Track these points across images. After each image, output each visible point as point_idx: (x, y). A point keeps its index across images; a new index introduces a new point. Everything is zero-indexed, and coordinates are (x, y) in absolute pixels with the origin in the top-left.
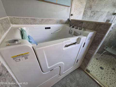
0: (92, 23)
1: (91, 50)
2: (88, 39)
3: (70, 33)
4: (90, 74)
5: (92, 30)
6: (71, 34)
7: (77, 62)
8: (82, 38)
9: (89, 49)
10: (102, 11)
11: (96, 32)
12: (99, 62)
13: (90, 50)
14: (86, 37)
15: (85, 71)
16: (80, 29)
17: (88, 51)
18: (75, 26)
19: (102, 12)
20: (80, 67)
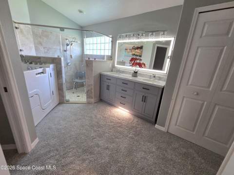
7: (53, 94)
12: (75, 94)
14: (49, 68)
15: (66, 102)
18: (33, 62)
19: (55, 49)
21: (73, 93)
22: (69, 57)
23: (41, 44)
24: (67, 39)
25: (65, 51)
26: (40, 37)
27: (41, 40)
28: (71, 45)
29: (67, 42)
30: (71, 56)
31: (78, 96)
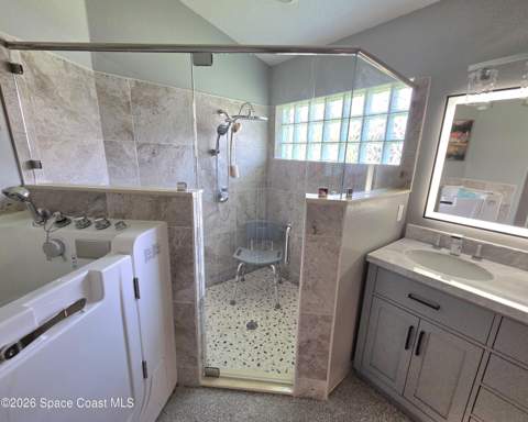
0: (142, 195)
1: (182, 288)
2: (147, 259)
3: (54, 251)
4: (223, 377)
5: (149, 219)
6: (65, 260)
7: (145, 376)
8: (104, 271)
9: (174, 292)
10: (175, 145)
11: (163, 223)
12: (240, 312)
13: (180, 293)
14: (128, 257)
15: (204, 382)
16: (100, 227)
17: (174, 298)
18: (74, 212)
19: (178, 147)
20: (177, 385)
21: (233, 303)
22: (223, 173)
23: (128, 131)
24: (220, 112)
25: (213, 152)
26: (128, 110)
27: (131, 120)
28: (235, 130)
29: (221, 120)
30: (232, 170)
31: (252, 326)
